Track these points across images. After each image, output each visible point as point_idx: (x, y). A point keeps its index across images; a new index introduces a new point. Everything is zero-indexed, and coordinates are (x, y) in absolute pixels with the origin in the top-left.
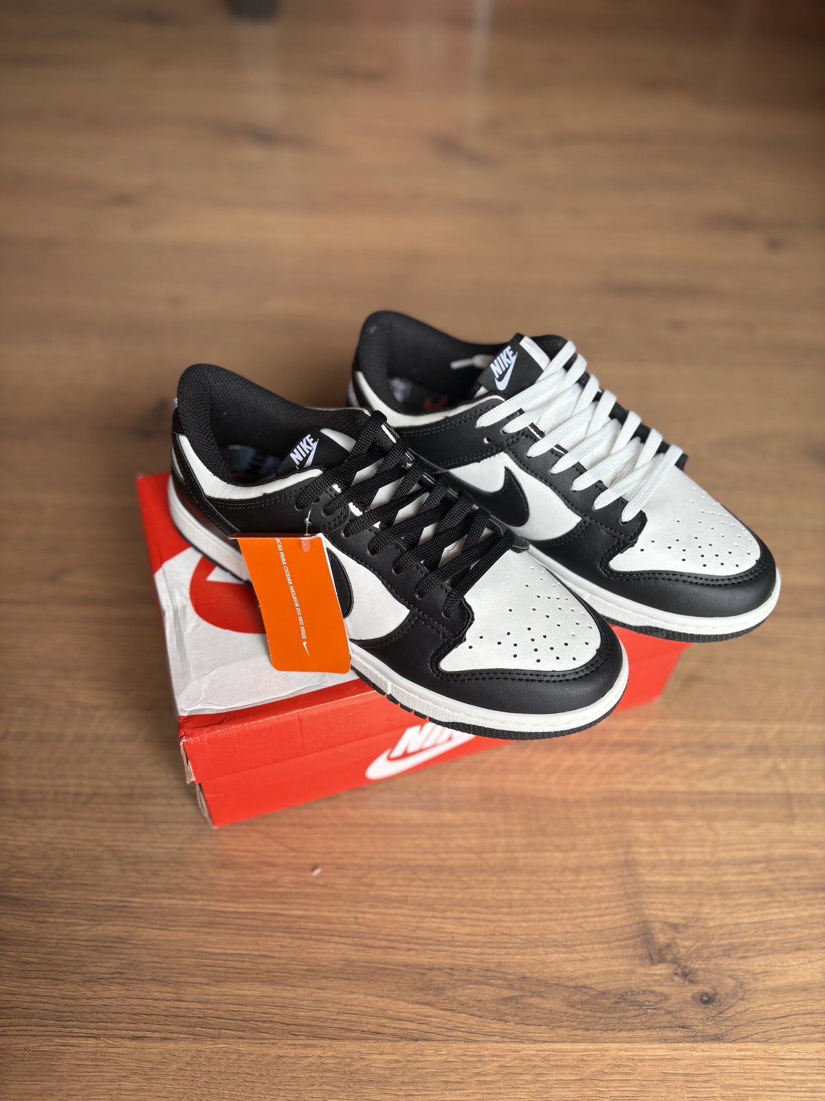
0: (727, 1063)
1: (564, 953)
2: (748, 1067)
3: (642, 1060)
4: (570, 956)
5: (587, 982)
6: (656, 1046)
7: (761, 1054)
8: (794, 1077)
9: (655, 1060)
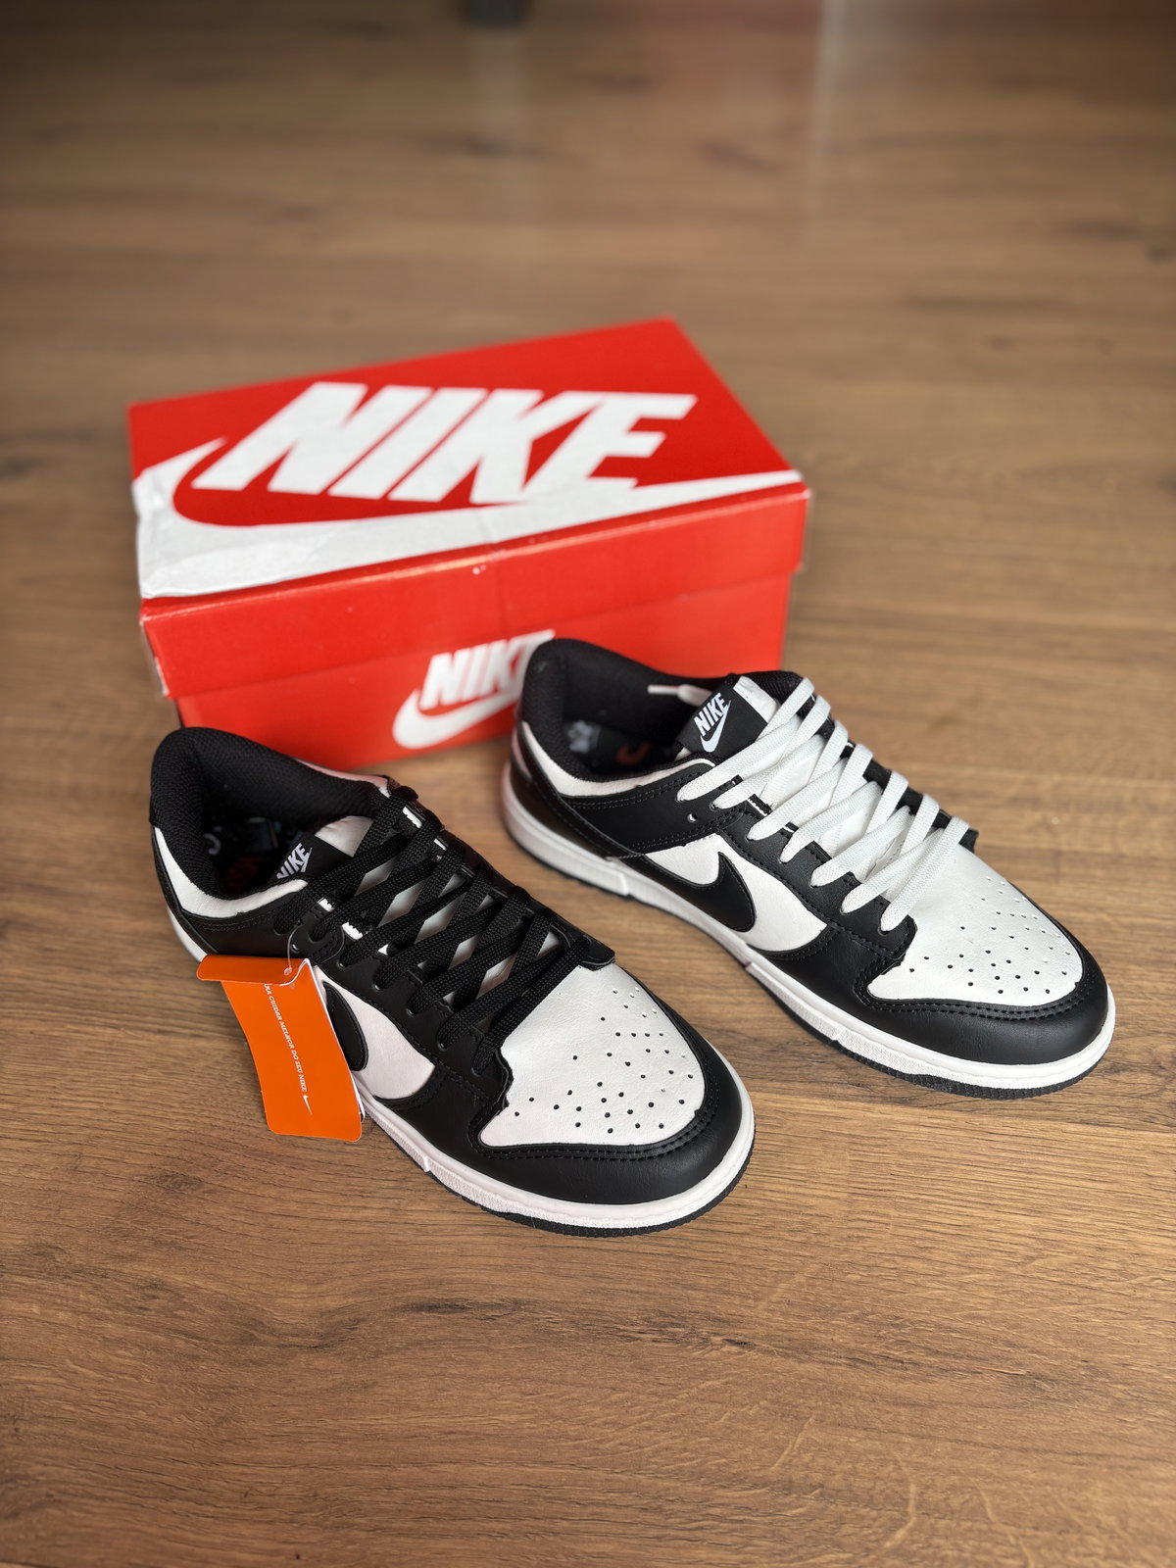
0: (913, 1129)
1: (711, 994)
2: (941, 1137)
3: (794, 1115)
4: (719, 998)
5: (737, 1026)
6: (817, 1101)
7: (962, 1124)
8: (1004, 1154)
9: (813, 1115)
